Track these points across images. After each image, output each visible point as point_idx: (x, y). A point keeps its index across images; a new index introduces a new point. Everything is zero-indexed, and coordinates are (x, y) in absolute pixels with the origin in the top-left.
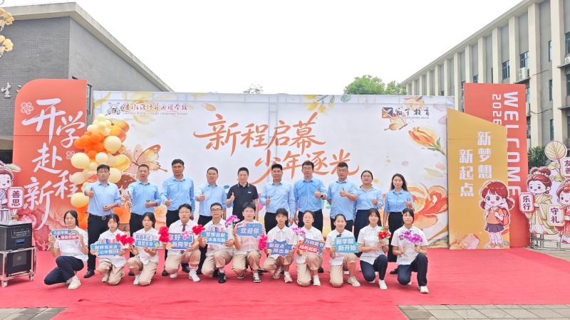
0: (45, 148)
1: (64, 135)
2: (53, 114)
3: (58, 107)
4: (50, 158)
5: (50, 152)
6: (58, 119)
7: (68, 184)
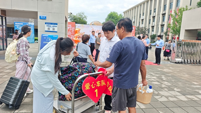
0: (69, 32)
1: (72, 30)
2: (70, 27)
3: (71, 26)
4: (70, 33)
5: (70, 32)
6: (71, 28)
7: (73, 37)
